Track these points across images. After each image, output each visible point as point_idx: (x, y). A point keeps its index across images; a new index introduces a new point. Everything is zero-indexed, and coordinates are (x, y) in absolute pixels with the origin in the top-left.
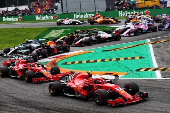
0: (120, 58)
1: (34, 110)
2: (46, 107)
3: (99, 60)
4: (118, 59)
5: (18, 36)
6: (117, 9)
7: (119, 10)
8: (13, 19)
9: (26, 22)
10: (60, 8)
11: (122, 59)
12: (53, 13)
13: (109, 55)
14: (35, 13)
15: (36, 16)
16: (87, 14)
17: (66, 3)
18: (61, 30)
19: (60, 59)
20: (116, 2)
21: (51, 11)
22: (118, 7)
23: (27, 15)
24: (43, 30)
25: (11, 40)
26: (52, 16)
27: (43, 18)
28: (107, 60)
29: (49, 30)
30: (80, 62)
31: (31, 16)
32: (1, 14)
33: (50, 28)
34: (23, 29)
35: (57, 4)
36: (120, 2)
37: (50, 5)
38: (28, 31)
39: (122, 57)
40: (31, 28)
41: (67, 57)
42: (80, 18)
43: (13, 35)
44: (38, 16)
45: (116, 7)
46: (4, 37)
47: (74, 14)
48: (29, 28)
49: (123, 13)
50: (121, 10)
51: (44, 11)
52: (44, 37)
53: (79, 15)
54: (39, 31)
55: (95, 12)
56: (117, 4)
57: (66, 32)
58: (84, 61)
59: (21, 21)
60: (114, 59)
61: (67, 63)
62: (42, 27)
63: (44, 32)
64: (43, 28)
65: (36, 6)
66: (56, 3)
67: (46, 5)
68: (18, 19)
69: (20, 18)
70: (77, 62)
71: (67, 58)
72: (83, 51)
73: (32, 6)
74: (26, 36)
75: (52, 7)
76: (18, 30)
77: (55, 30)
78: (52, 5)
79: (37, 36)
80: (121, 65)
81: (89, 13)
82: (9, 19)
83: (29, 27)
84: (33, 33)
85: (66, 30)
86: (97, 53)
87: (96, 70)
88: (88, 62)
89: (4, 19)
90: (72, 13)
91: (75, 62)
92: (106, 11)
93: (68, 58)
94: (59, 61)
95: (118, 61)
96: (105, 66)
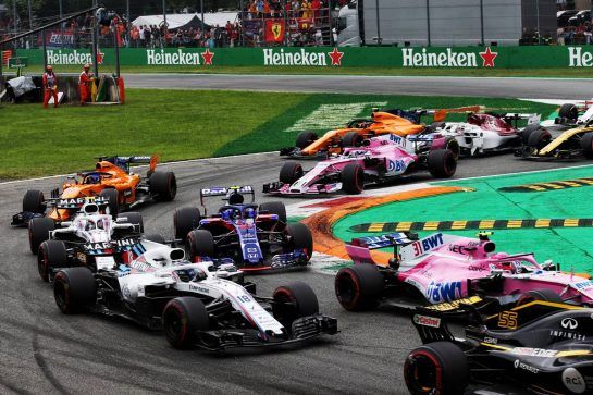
0: (563, 221)
1: (241, 389)
2: (284, 382)
4: (556, 223)
5: (196, 118)
6: (561, 40)
7: (568, 42)
8: (182, 59)
9: (229, 70)
10: (352, 25)
11: (571, 222)
12: (329, 43)
13: (524, 206)
14: (261, 39)
15: (265, 50)
16: (449, 50)
17: (378, 9)
18: (352, 105)
19: (345, 212)
20: (559, 14)
21: (319, 34)
22: (565, 30)
23: (232, 45)
24: (288, 103)
25: (172, 131)
26: (323, 55)
27: (290, 58)
28: (515, 223)
29: (311, 103)
30: (418, 226)
31: (247, 49)
32: (142, 37)
33: (313, 95)
34: (218, 96)
35: (344, 11)
36: (573, 14)
37: (317, 13)
38: (233, 102)
39: (572, 217)
40: (242, 94)
42: (425, 64)
43: (180, 113)
44: (271, 50)
45: (560, 30)
46: (145, 120)
47: (404, 50)
48: (238, 93)
49: (582, 53)
50: (576, 44)
51: (296, 35)
52: (291, 125)
53: (421, 53)
54: (274, 106)
55: (482, 46)
56: (563, 21)
58: (431, 224)
59: (209, 67)
60: (543, 222)
61: (368, 225)
62: (283, 91)
63: (291, 110)
64: (287, 95)
65: (268, 16)
66: (341, 6)
67: (302, 13)
68: (200, 56)
69: (208, 56)
71: (368, 208)
73: (254, 14)
74: (225, 119)
75: (325, 21)
76: (197, 96)
77: (333, 103)
78: (326, 13)
79: (264, 122)
80: (565, 243)
81: (456, 49)
82: (170, 58)
83: (238, 90)
84: (252, 110)
86: (482, 196)
89: (152, 56)
90: (396, 45)
91: (397, 224)
92: (522, 42)
93: (372, 206)
94: (340, 219)
95: (555, 229)
96: (508, 243)
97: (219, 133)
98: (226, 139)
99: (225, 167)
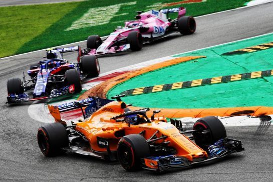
0: (270, 71)
3: (216, 79)
4: (266, 74)
13: (242, 64)
19: (116, 83)
24: (66, 10)
28: (236, 77)
29: (82, 8)
30: (168, 87)
34: (14, 10)
38: (26, 13)
40: (34, 7)
41: (131, 75)
52: (70, 26)
54: (55, 13)
57: (126, 11)
58: (177, 85)
60: (256, 74)
61: (132, 90)
62: (61, 2)
63: (68, 15)
70: (158, 87)
71: (131, 78)
72: (173, 58)
74: (21, 26)
77: (97, 6)
79: (50, 25)
83: (28, 5)
84: (40, 18)
85: (126, 6)
86: (211, 61)
87: (209, 105)
88: (187, 85)
91: (152, 87)
93: (134, 77)
94: (112, 89)
95: (266, 78)
96: (233, 92)
97: (18, 37)
98: (24, 41)
99: (26, 60)
